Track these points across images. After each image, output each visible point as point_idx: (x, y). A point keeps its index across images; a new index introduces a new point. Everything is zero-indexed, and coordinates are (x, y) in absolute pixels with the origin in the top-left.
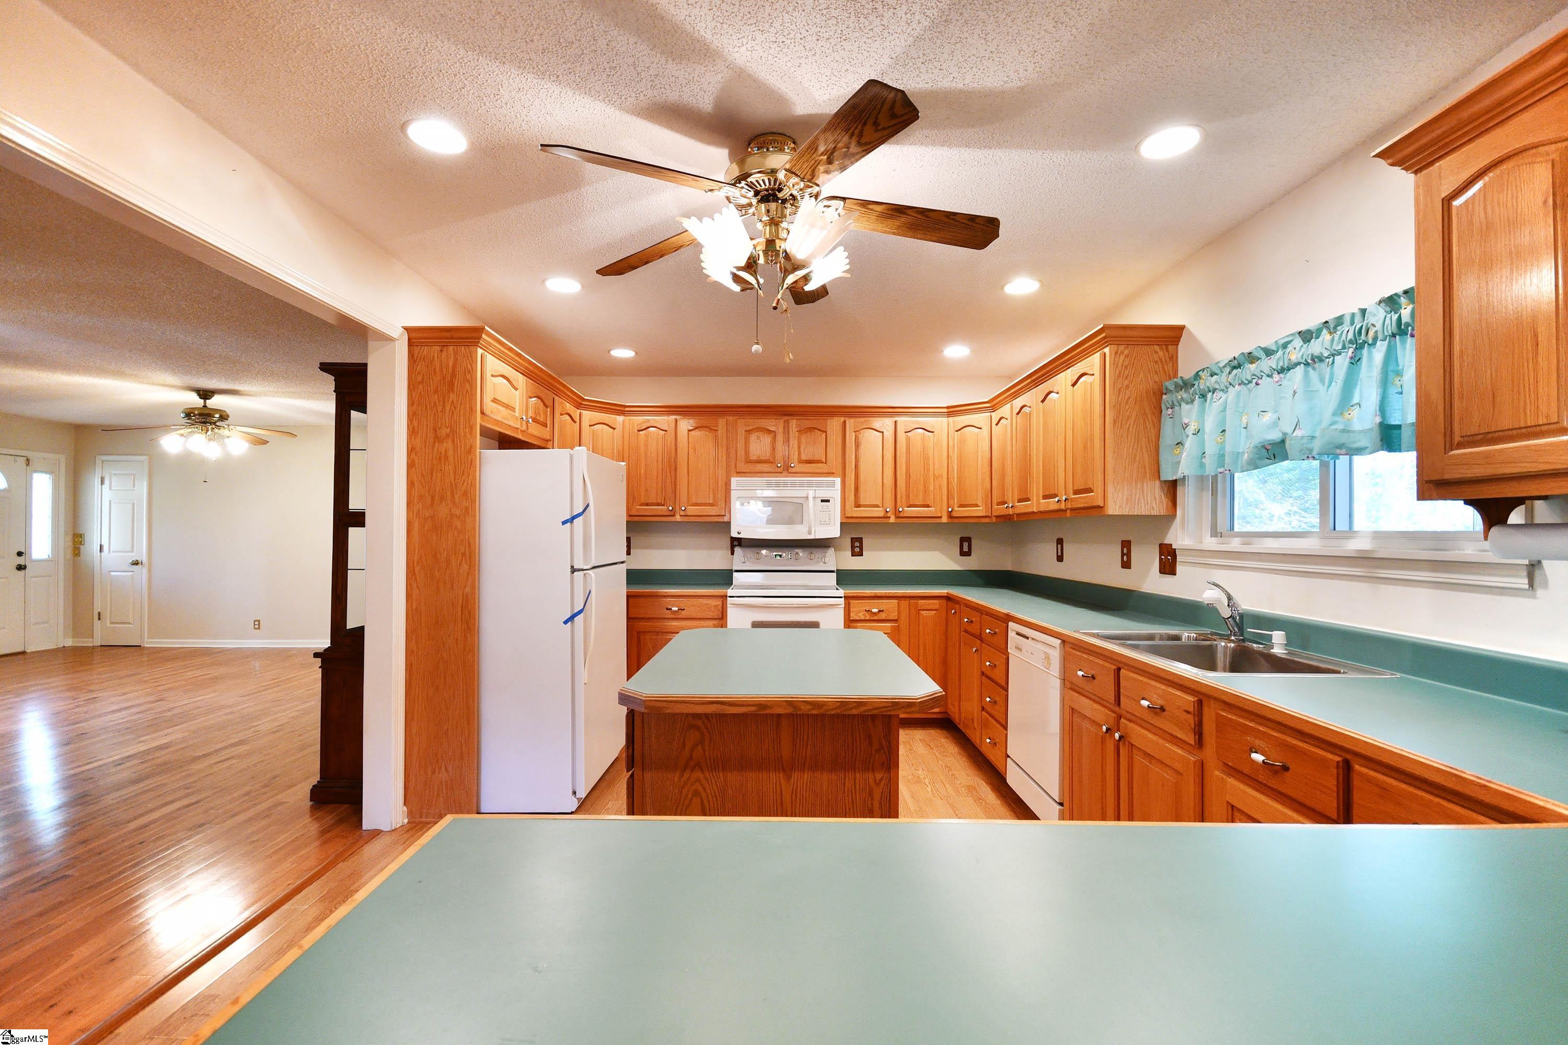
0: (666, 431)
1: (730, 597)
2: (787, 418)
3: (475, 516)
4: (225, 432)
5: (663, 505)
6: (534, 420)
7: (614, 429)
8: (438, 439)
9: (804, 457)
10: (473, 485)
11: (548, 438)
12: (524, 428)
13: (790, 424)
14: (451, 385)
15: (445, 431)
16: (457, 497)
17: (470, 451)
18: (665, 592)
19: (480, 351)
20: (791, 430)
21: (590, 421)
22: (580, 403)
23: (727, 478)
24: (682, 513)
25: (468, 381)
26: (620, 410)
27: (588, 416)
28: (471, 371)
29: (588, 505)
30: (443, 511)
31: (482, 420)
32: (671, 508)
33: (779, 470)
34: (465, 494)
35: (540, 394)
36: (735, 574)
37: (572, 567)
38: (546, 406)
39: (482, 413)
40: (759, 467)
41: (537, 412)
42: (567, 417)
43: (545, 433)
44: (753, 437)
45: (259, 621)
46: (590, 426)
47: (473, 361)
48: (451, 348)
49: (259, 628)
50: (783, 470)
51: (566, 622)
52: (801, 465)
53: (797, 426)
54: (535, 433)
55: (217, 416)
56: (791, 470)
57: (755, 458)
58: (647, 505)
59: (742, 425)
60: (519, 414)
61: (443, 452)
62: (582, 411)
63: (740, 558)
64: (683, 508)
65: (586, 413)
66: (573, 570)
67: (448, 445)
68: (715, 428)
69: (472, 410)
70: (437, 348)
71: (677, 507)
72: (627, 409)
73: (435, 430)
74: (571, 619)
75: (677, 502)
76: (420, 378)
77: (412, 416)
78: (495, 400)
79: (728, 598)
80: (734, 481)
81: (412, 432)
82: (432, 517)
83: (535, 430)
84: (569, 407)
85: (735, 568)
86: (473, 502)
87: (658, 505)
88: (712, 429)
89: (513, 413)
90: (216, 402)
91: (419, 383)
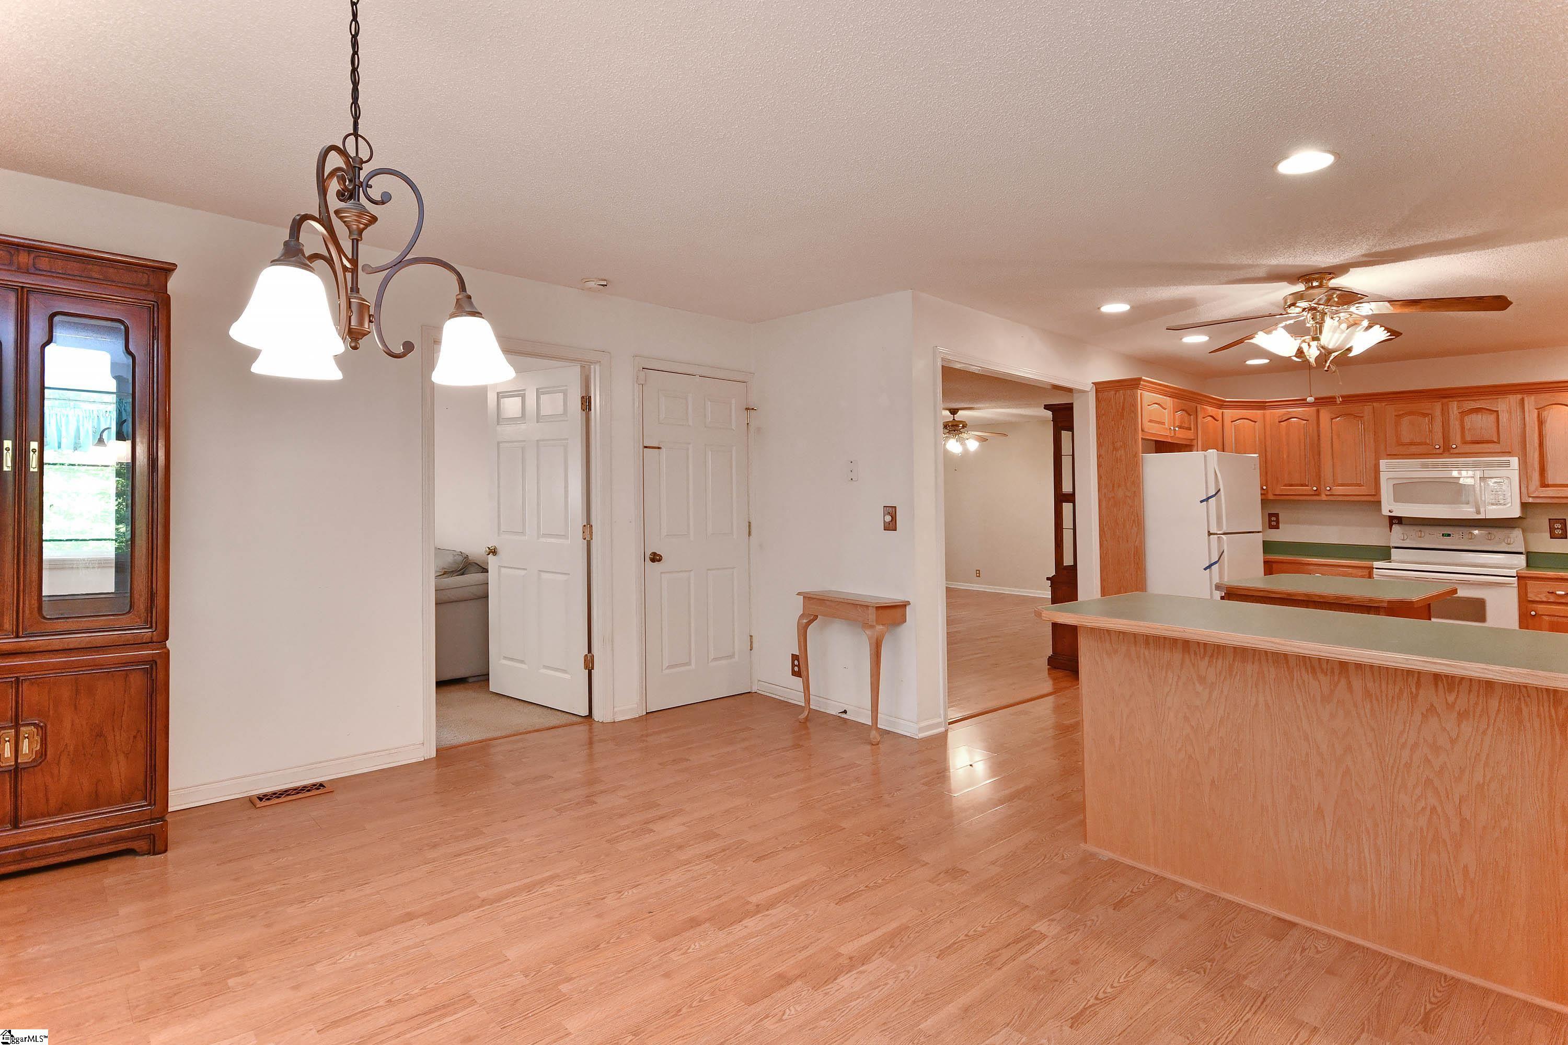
0: (1308, 420)
1: (1377, 568)
2: (1445, 400)
3: (1140, 496)
4: (964, 436)
5: (1307, 486)
6: (1180, 427)
7: (1255, 422)
8: (1115, 449)
9: (1468, 438)
10: (1138, 477)
11: (1193, 438)
12: (1172, 435)
13: (1450, 407)
14: (1122, 416)
15: (1119, 444)
16: (1128, 484)
17: (1136, 455)
18: (1310, 561)
19: (1139, 392)
20: (1451, 412)
21: (1232, 417)
22: (1221, 405)
23: (1376, 460)
24: (1328, 493)
25: (1133, 412)
26: (1262, 406)
27: (1229, 413)
28: (1134, 405)
29: (1219, 490)
30: (1120, 493)
31: (1143, 435)
32: (1315, 488)
33: (1438, 451)
34: (1133, 483)
35: (1183, 408)
36: (1393, 550)
37: (1209, 532)
38: (1190, 415)
39: (1142, 430)
40: (1413, 449)
41: (1182, 421)
42: (1210, 418)
43: (1190, 435)
44: (1406, 421)
45: (979, 571)
46: (1232, 422)
47: (1135, 399)
48: (1121, 392)
49: (979, 576)
50: (1444, 451)
51: (1205, 569)
52: (1465, 446)
53: (1458, 408)
54: (1180, 436)
55: (961, 425)
56: (1452, 451)
57: (1408, 441)
58: (1291, 485)
59: (1390, 410)
60: (1168, 425)
61: (1119, 457)
62: (1224, 411)
63: (1397, 535)
64: (1328, 488)
65: (1228, 413)
66: (1210, 534)
67: (1121, 452)
68: (1361, 415)
69: (1136, 430)
70: (1113, 392)
71: (1322, 487)
72: (1267, 404)
73: (1113, 443)
74: (1210, 567)
75: (1322, 483)
76: (1103, 412)
77: (1099, 435)
78: (1151, 421)
79: (1374, 570)
80: (1383, 463)
81: (1100, 445)
82: (1114, 497)
83: (1182, 436)
84: (1211, 410)
85: (1392, 545)
86: (1139, 486)
87: (1302, 485)
88: (1357, 416)
89: (1164, 426)
90: (962, 415)
91: (1103, 415)
